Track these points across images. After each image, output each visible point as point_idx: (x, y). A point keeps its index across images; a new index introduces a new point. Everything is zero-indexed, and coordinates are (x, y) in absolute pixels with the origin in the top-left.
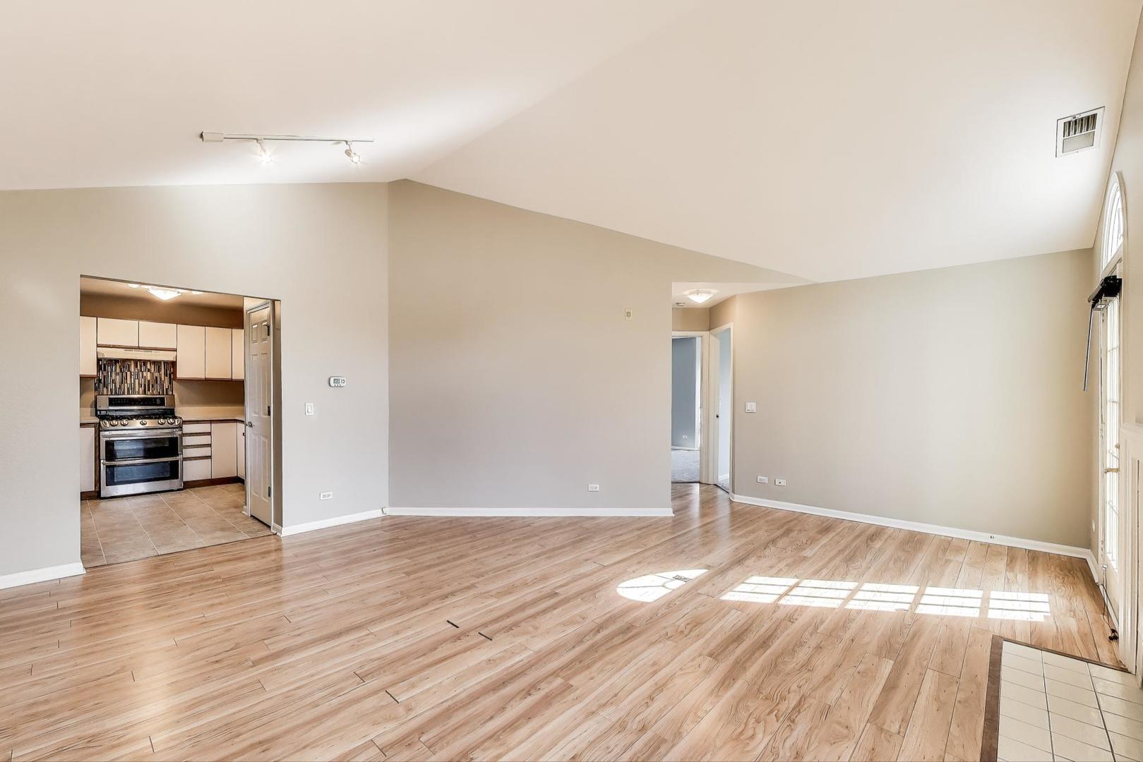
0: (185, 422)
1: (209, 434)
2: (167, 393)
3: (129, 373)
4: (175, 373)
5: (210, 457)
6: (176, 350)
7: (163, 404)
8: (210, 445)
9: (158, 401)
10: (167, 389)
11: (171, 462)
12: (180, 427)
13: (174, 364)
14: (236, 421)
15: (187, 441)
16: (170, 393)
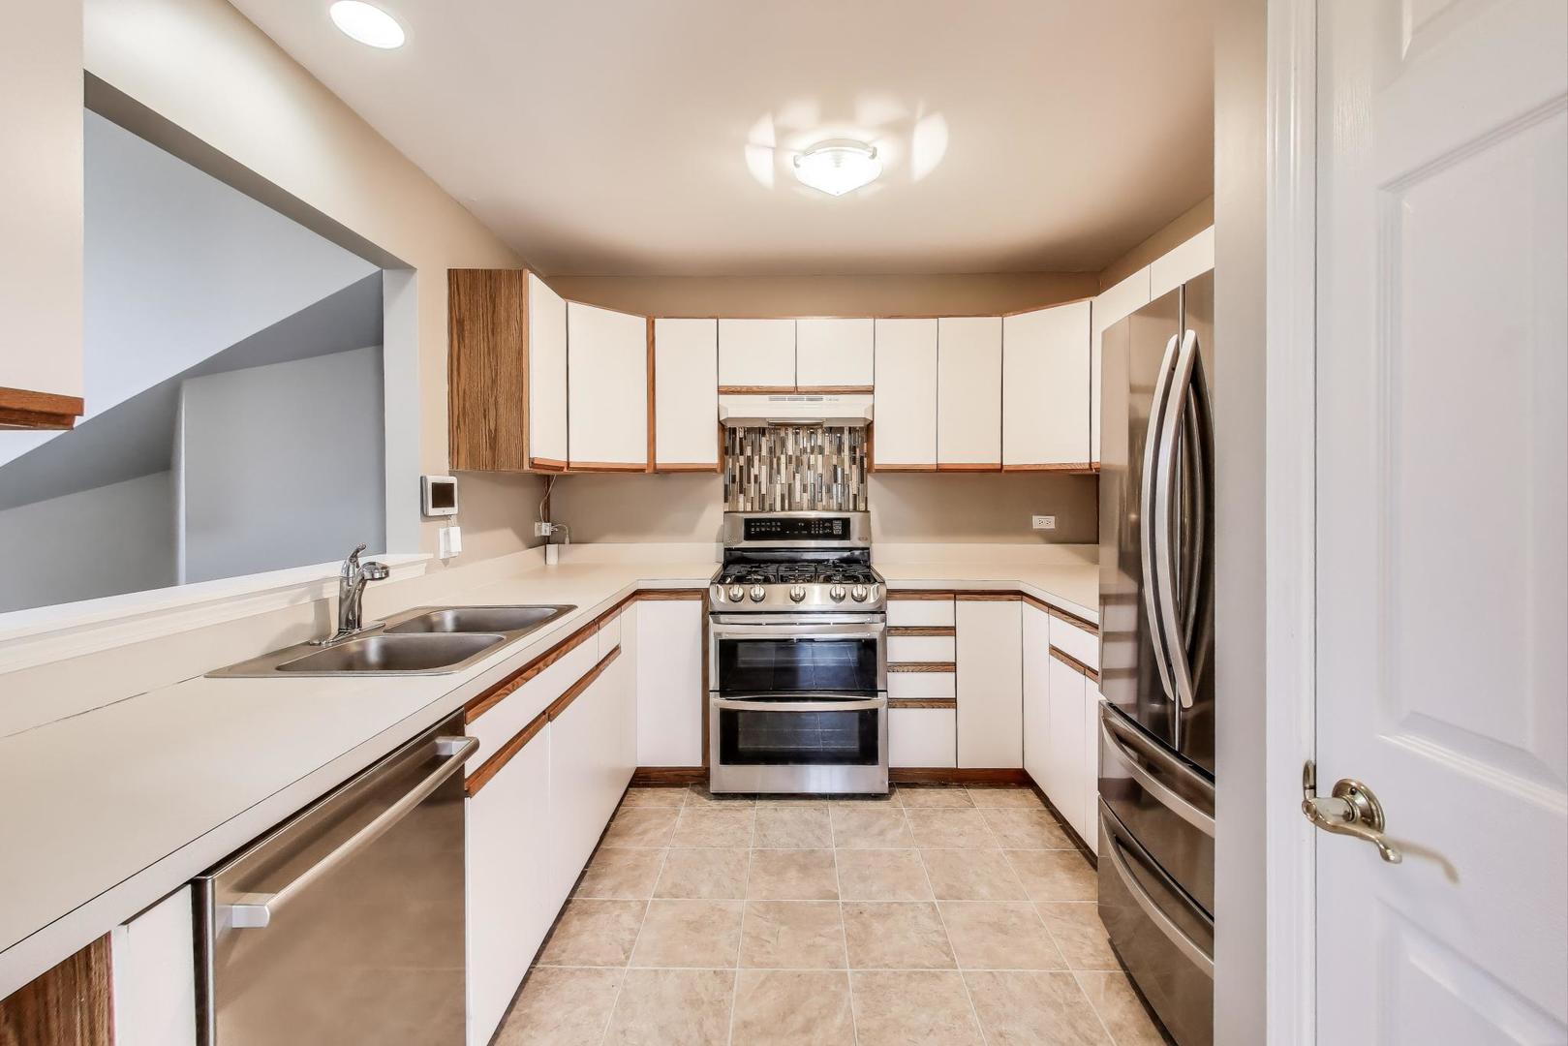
0: (892, 594)
1: (951, 631)
2: (855, 506)
3: (783, 458)
4: (869, 454)
5: (950, 703)
6: (870, 391)
7: (845, 534)
8: (951, 667)
9: (838, 529)
10: (855, 496)
11: (862, 713)
12: (880, 611)
13: (868, 429)
14: (1019, 594)
15: (899, 649)
16: (862, 506)
